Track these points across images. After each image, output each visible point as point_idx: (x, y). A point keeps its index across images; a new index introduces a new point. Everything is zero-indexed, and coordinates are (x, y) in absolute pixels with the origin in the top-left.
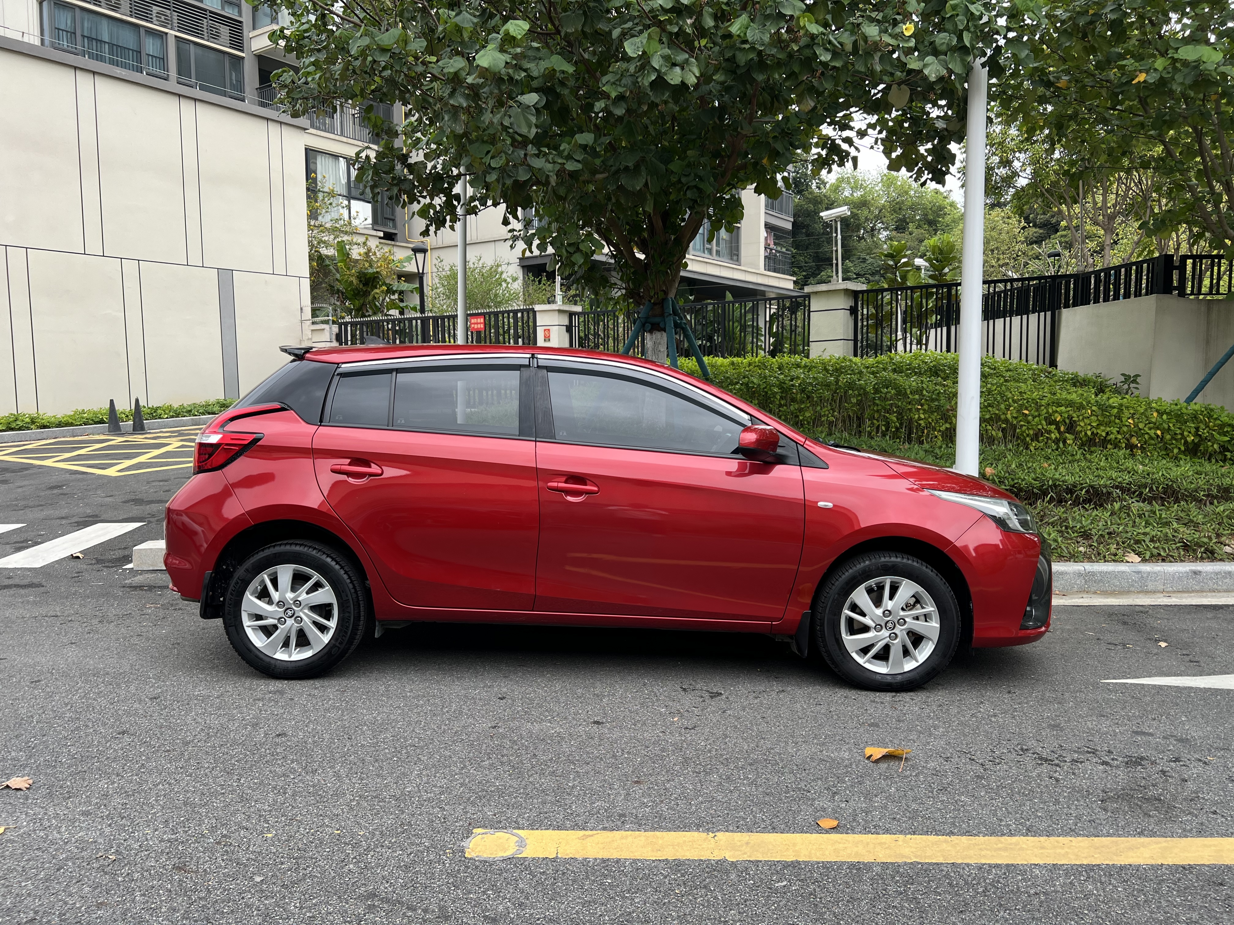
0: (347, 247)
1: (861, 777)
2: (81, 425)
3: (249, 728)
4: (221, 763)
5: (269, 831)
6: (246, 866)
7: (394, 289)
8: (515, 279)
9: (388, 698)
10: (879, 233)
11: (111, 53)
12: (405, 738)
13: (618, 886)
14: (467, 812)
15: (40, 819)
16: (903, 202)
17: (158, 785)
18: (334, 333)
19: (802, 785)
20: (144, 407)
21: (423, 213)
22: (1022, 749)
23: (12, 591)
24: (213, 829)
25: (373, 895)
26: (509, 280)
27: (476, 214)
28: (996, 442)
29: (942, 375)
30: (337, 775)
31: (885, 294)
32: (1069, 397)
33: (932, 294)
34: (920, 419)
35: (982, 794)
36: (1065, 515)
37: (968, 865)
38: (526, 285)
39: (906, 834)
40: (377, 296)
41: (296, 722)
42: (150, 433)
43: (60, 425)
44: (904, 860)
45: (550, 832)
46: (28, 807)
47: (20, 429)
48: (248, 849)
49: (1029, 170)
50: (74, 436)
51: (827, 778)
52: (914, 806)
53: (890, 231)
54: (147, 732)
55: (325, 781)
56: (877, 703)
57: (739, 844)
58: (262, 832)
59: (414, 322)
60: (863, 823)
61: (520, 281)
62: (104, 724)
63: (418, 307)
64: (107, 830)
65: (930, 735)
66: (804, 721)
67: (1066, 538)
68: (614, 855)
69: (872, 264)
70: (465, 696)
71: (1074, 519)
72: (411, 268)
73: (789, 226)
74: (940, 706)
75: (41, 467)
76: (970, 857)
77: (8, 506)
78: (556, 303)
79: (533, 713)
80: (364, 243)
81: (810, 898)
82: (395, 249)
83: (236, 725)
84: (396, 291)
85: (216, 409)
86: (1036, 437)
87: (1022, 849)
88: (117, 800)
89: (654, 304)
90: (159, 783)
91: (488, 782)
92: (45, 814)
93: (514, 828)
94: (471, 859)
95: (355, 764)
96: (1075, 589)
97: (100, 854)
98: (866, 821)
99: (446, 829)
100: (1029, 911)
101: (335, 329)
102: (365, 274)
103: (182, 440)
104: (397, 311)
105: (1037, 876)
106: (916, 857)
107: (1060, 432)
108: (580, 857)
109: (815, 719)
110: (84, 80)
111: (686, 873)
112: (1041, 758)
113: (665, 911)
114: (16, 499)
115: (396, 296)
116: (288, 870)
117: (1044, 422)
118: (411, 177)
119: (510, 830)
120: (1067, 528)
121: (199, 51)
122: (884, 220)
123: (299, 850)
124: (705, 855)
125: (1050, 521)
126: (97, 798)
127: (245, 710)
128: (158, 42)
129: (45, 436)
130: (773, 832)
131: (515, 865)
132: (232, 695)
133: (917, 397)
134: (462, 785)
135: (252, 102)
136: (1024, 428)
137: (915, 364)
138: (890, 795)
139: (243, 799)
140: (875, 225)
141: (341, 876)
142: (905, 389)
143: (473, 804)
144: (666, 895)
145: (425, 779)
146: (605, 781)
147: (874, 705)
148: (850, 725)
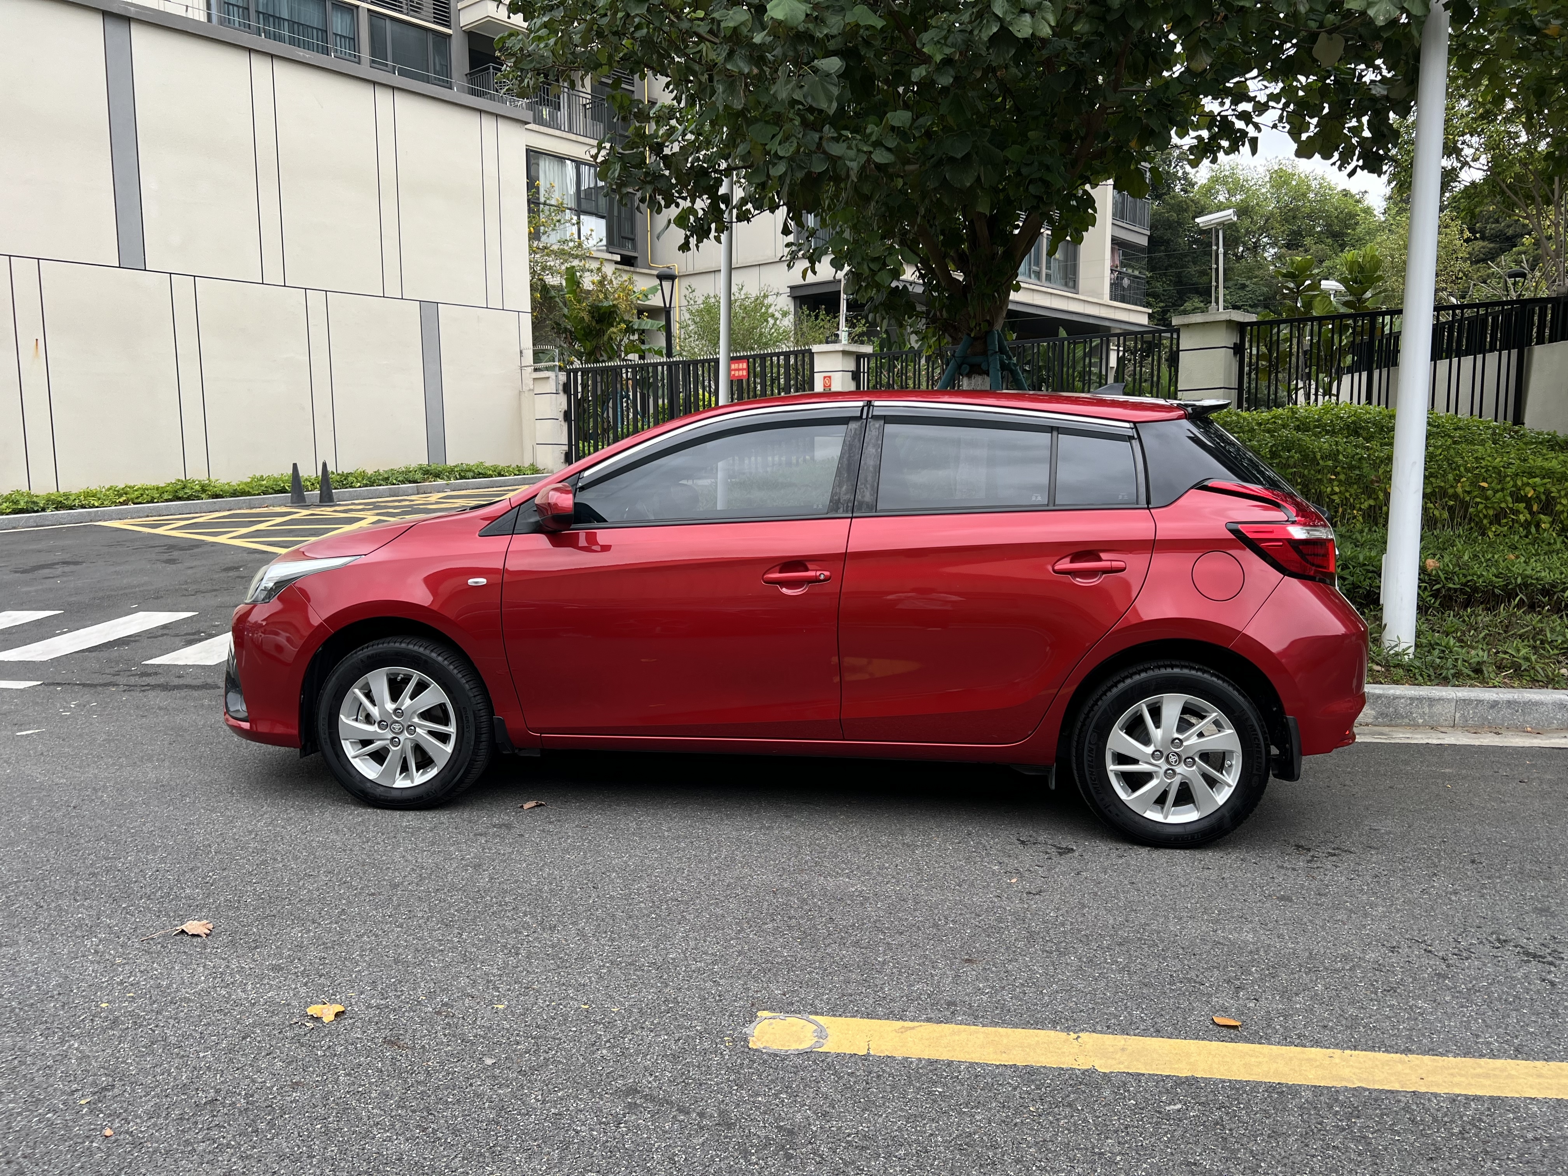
0: (578, 274)
1: (1273, 967)
2: (259, 494)
3: (470, 870)
4: (438, 912)
5: (499, 1001)
6: (473, 1044)
7: (636, 327)
8: (785, 314)
9: (641, 838)
10: (1264, 250)
11: (292, 31)
12: (664, 889)
13: (952, 1097)
14: (748, 989)
15: (221, 973)
16: (1298, 208)
17: (362, 936)
18: (561, 383)
19: (1192, 974)
20: (333, 473)
21: (681, 221)
22: (1498, 940)
23: (183, 693)
24: (431, 996)
25: (633, 1091)
26: (777, 315)
27: (749, 220)
28: (1439, 525)
29: (1364, 434)
30: (581, 933)
31: (1282, 326)
32: (1546, 464)
33: (1347, 327)
34: (1334, 493)
35: (1447, 998)
36: (1540, 625)
37: (1436, 1095)
38: (798, 322)
39: (1343, 1049)
40: (613, 336)
41: (528, 865)
42: (339, 505)
43: (234, 494)
44: (1344, 1084)
45: (857, 1021)
46: (206, 958)
47: (188, 499)
48: (475, 1022)
49: (1483, 159)
50: (251, 508)
51: (1225, 967)
52: (1351, 1011)
53: (1280, 248)
54: (347, 870)
55: (566, 940)
56: (1287, 869)
57: (1111, 1050)
58: (491, 1003)
59: (660, 368)
60: (1282, 1030)
61: (791, 317)
62: (296, 858)
63: (664, 351)
64: (303, 990)
65: (1366, 915)
66: (1189, 889)
67: (1541, 656)
68: (944, 1055)
69: (1254, 292)
70: (738, 839)
71: (1553, 630)
72: (656, 301)
73: (1144, 241)
74: (1376, 876)
75: (214, 544)
76: (1438, 1085)
77: (176, 590)
78: (840, 341)
79: (826, 864)
80: (599, 269)
81: (1214, 1129)
82: (635, 278)
83: (454, 865)
84: (637, 330)
85: (418, 476)
86: (1497, 519)
87: (1510, 1076)
88: (314, 953)
89: (975, 339)
90: (364, 934)
91: (772, 951)
92: (228, 967)
93: (810, 1013)
94: (756, 1050)
95: (603, 920)
96: (1554, 726)
97: (295, 1020)
98: (1285, 1028)
99: (723, 1010)
100: (1528, 1162)
101: (563, 377)
102: (598, 308)
103: (378, 514)
104: (637, 356)
105: (1535, 1114)
106: (1360, 1080)
107: (1531, 513)
108: (899, 1054)
109: (1203, 887)
110: (261, 66)
111: (1043, 1084)
112: (1527, 954)
113: (1018, 1134)
114: (186, 583)
115: (636, 337)
116: (526, 1053)
117: (1509, 499)
118: (667, 173)
119: (805, 1016)
120: (1542, 642)
121: (397, 27)
122: (1272, 232)
123: (538, 1027)
124: (1067, 1062)
125: (1519, 633)
126: (289, 950)
127: (464, 846)
128: (347, 18)
129: (217, 508)
130: (1157, 1036)
131: (814, 1062)
132: (448, 828)
133: (1330, 463)
134: (740, 953)
135: (461, 89)
136: (1480, 506)
137: (1327, 419)
138: (1316, 994)
139: (466, 959)
140: (1258, 240)
141: (592, 1064)
142: (1314, 453)
143: (756, 978)
144: (1017, 1112)
145: (692, 943)
146: (925, 956)
147: (1283, 871)
148: (1252, 897)
